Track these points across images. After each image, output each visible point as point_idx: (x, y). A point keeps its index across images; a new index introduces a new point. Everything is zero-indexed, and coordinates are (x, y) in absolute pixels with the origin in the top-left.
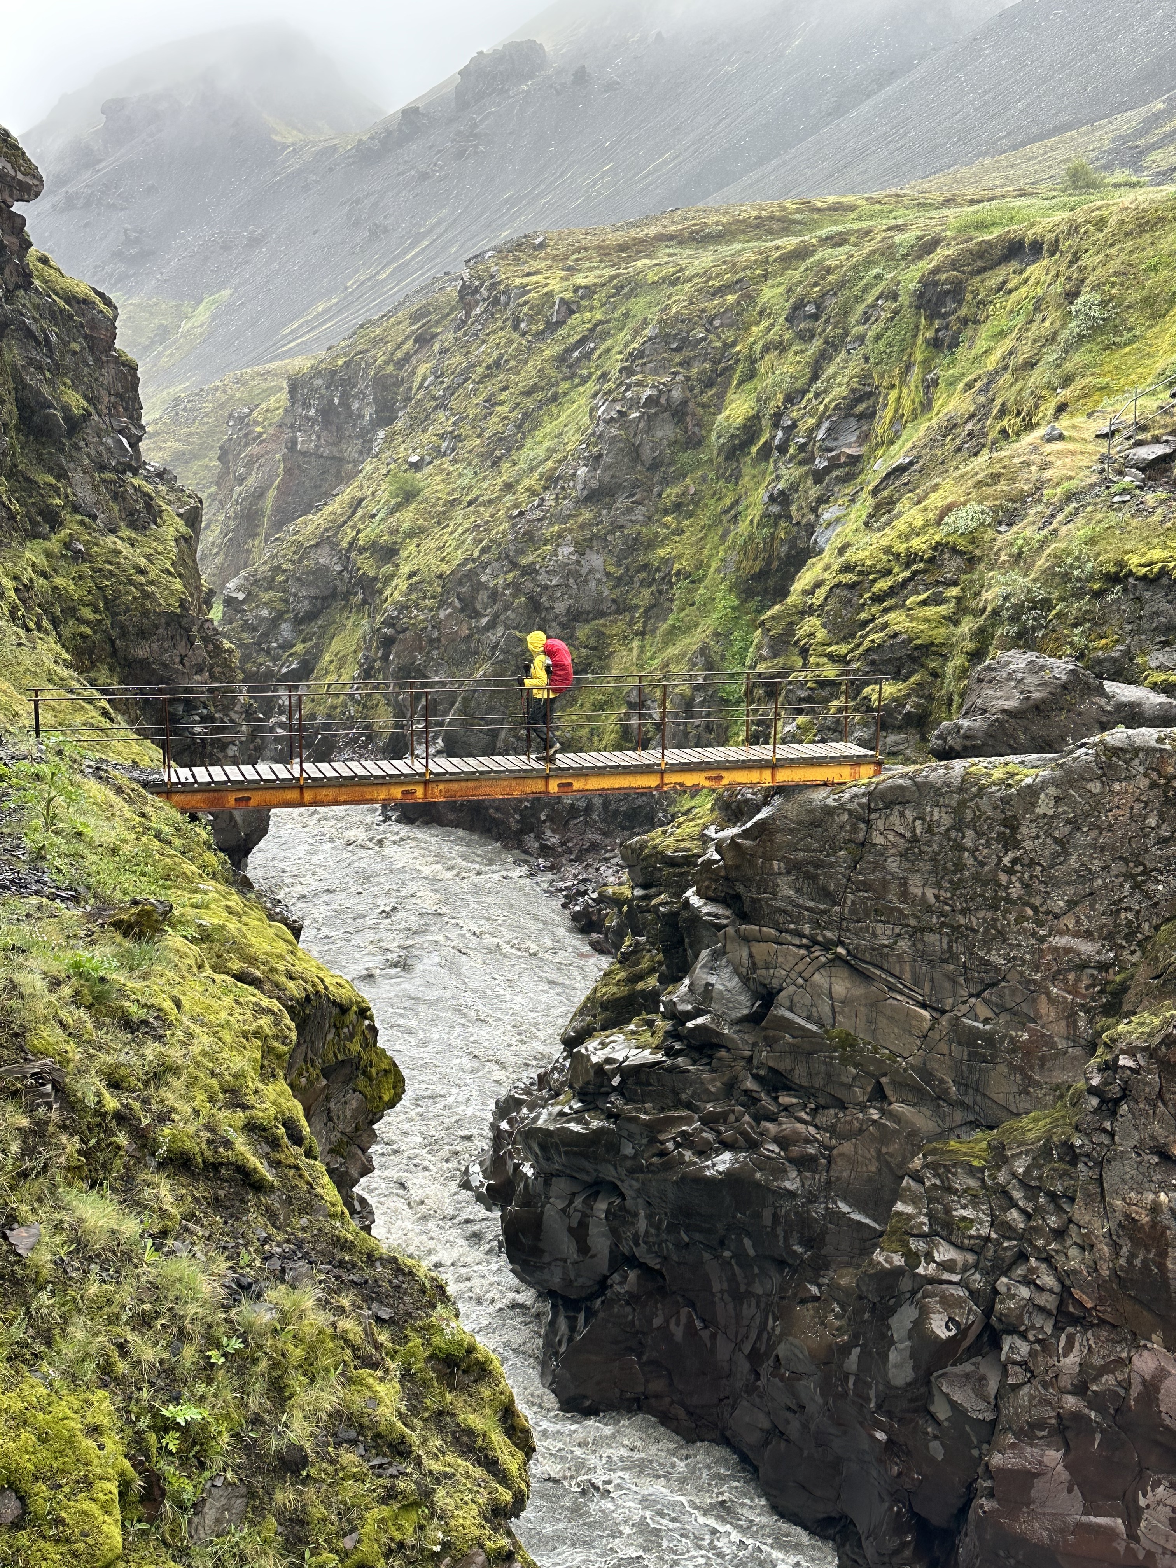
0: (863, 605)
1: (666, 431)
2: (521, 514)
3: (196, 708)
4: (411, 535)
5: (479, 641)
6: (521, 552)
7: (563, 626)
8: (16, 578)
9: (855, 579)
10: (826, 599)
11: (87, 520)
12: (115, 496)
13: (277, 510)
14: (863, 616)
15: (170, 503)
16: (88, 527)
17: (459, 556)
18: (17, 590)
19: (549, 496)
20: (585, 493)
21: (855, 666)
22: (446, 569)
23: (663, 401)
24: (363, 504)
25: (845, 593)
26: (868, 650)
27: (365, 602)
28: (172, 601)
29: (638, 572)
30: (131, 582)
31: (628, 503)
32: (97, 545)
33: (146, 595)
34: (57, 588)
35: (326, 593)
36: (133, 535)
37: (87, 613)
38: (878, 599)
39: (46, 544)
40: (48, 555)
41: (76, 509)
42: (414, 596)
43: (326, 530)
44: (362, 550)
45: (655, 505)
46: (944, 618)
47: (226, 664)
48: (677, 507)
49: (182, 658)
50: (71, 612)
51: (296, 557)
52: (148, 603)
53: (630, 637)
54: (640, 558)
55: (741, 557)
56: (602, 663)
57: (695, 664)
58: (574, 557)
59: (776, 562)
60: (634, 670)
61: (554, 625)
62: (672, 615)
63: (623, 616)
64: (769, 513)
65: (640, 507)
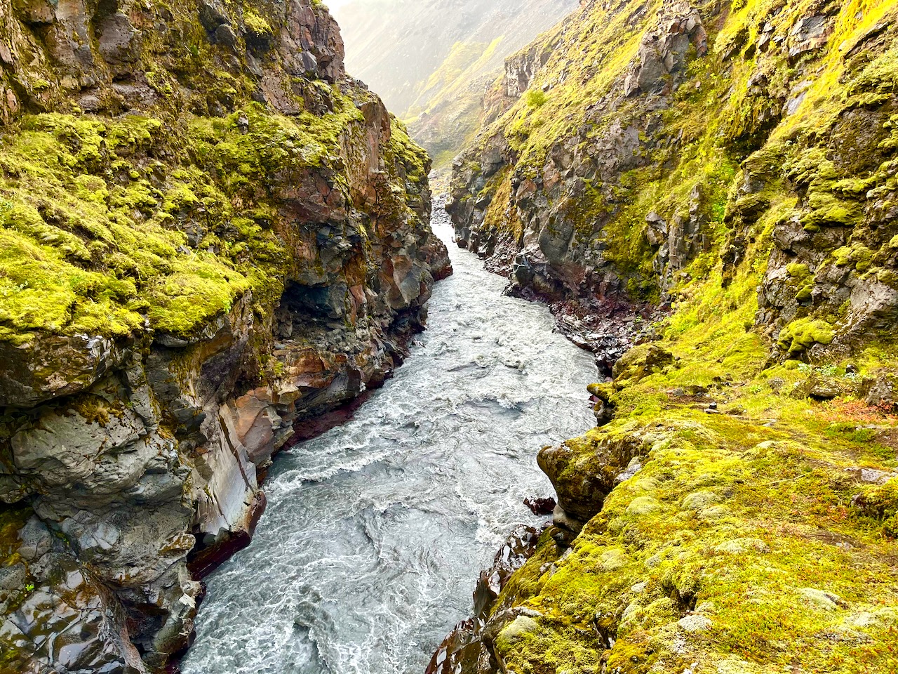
1: (685, 47)
2: (591, 108)
4: (536, 126)
5: (563, 184)
6: (588, 130)
7: (612, 174)
15: (353, 100)
17: (556, 135)
19: (608, 95)
20: (629, 92)
22: (548, 143)
23: (682, 26)
24: (518, 113)
28: (313, 159)
29: (660, 139)
31: (656, 96)
32: (261, 120)
34: (221, 150)
35: (498, 161)
39: (219, 120)
40: (219, 127)
42: (531, 159)
43: (500, 128)
45: (674, 95)
48: (687, 96)
50: (232, 166)
51: (485, 143)
53: (652, 180)
54: (661, 130)
55: (729, 125)
56: (633, 197)
57: (692, 197)
58: (620, 132)
59: (754, 128)
60: (653, 201)
61: (605, 173)
62: (679, 166)
63: (649, 167)
64: (751, 93)
65: (664, 98)
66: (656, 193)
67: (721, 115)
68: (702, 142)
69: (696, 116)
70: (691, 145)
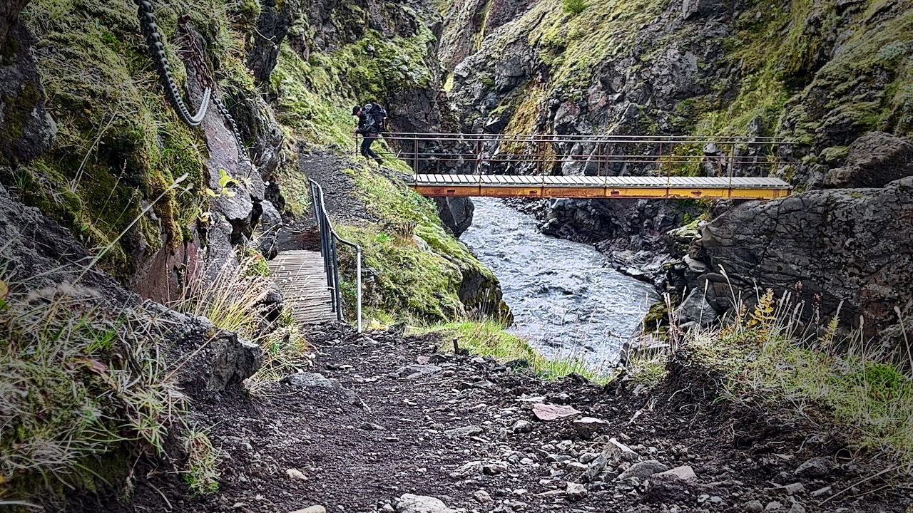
0: (829, 99)
2: (646, 27)
3: (432, 145)
4: (575, 38)
5: (612, 109)
6: (642, 52)
7: (668, 101)
8: (339, 68)
9: (826, 83)
10: (809, 94)
11: (377, 32)
12: (393, 17)
13: (493, 15)
14: (828, 106)
15: (424, 20)
16: (377, 36)
17: (604, 53)
18: (339, 74)
19: (664, 15)
20: (688, 15)
21: (819, 135)
22: (595, 61)
24: (546, 16)
25: (820, 91)
26: (827, 126)
27: (543, 81)
28: (422, 81)
29: (719, 67)
30: (399, 69)
31: (716, 22)
32: (382, 47)
33: (408, 78)
34: (359, 72)
35: (519, 74)
36: (402, 40)
37: (375, 87)
38: (838, 96)
39: (354, 46)
40: (355, 52)
41: (371, 26)
42: (573, 79)
43: (522, 33)
44: (543, 47)
45: (734, 23)
46: (873, 109)
47: (452, 119)
48: (747, 26)
49: (426, 115)
50: (366, 86)
51: (501, 50)
52: (408, 82)
53: (711, 110)
54: (721, 58)
55: (789, 60)
56: (691, 127)
57: (751, 130)
58: (677, 57)
59: (811, 65)
60: (712, 132)
61: (661, 100)
62: (739, 97)
63: (707, 96)
64: (807, 32)
65: (724, 25)
66: (715, 124)
67: (781, 49)
68: (762, 74)
69: (755, 47)
70: (751, 76)
